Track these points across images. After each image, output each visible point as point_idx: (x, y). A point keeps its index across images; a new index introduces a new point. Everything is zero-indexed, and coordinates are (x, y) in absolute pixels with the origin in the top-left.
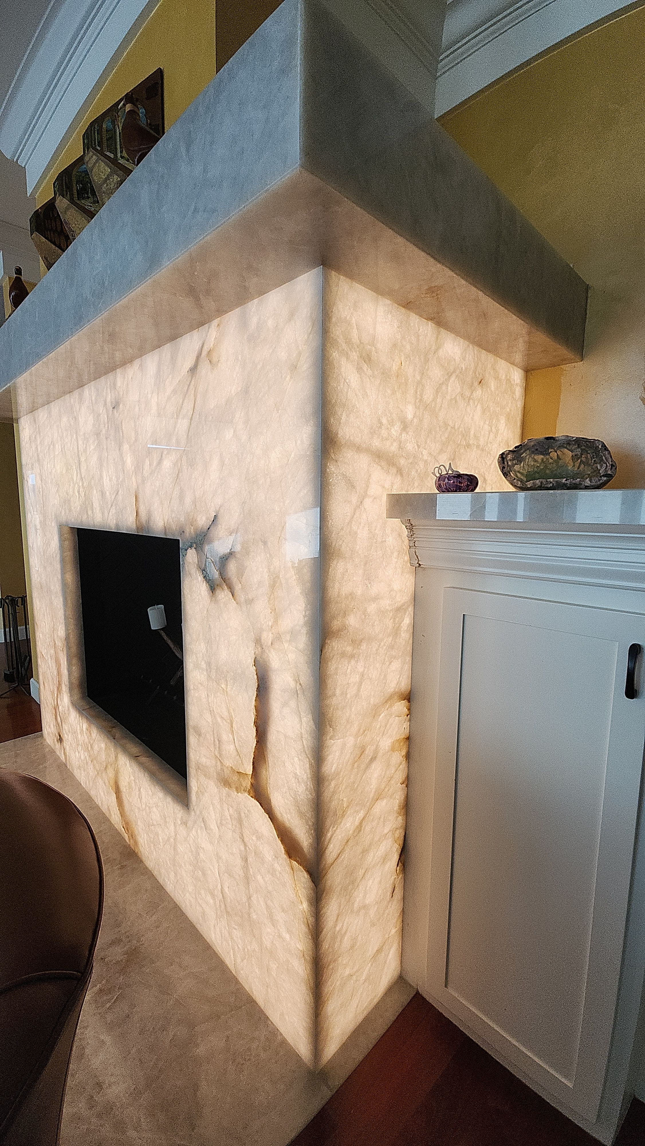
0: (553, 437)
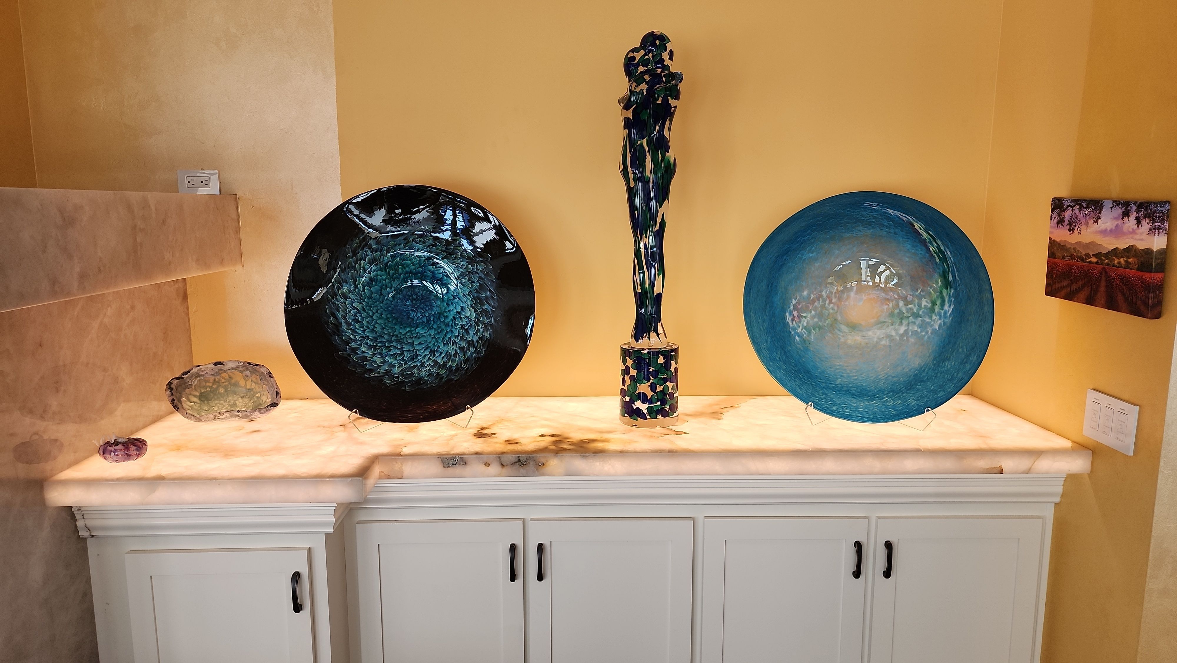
0: (220, 362)
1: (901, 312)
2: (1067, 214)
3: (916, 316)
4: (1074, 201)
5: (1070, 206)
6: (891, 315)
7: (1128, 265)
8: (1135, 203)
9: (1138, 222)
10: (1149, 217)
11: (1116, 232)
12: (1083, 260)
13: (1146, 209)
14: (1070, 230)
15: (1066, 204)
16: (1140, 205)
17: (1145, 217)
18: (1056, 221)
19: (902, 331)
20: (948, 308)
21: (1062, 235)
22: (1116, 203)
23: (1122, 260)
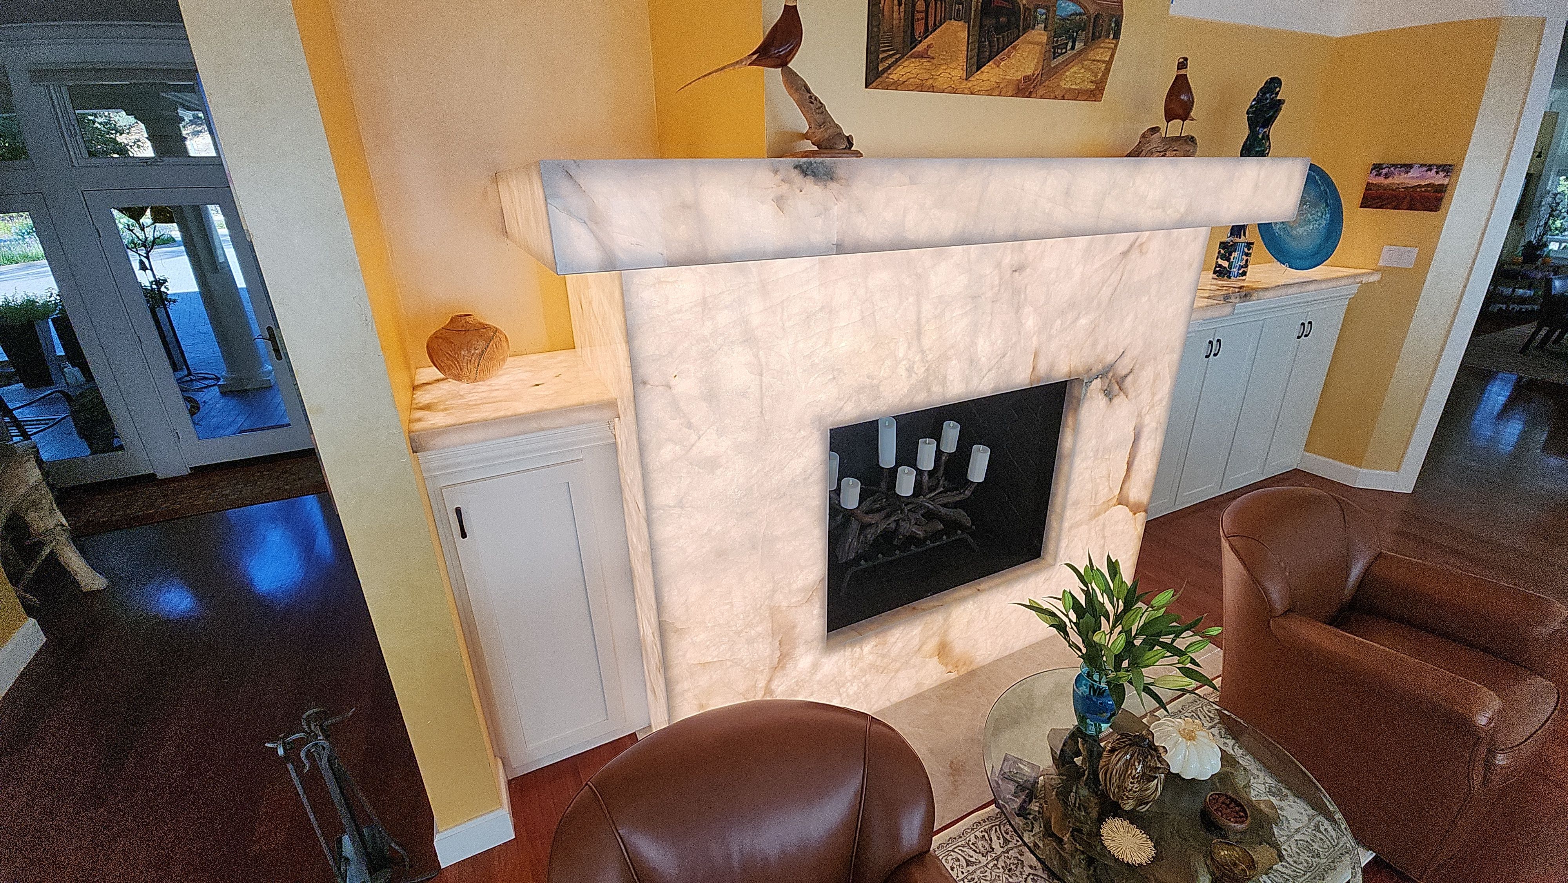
1: (1309, 220)
2: (1384, 171)
3: (1316, 220)
4: (1390, 165)
5: (1387, 167)
6: (1305, 221)
7: (1426, 191)
8: (1436, 165)
9: (1437, 173)
10: (1445, 171)
11: (1422, 177)
12: (1393, 190)
13: (1443, 168)
14: (1385, 178)
15: (1384, 166)
16: (1439, 166)
17: (1442, 171)
18: (1375, 174)
19: (1311, 228)
20: (1328, 216)
21: (1380, 180)
22: (1422, 165)
23: (1423, 189)
